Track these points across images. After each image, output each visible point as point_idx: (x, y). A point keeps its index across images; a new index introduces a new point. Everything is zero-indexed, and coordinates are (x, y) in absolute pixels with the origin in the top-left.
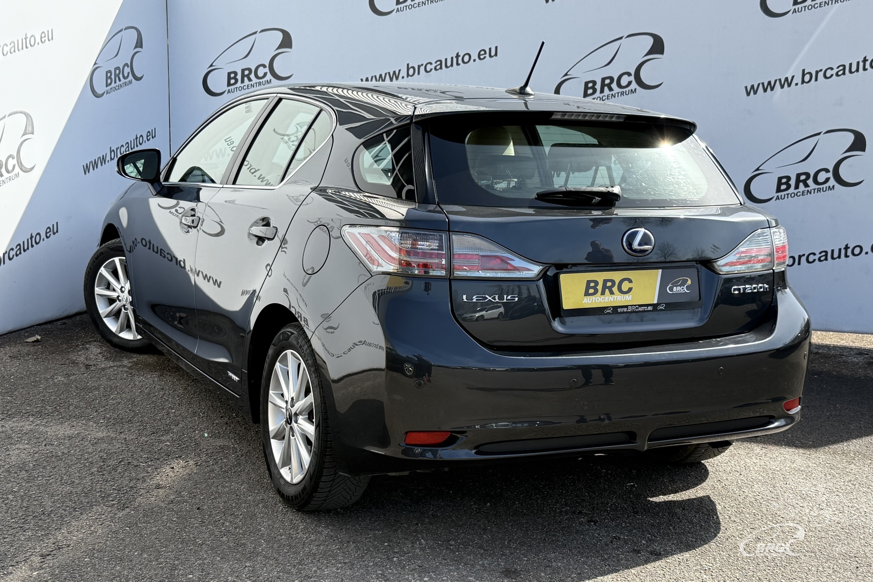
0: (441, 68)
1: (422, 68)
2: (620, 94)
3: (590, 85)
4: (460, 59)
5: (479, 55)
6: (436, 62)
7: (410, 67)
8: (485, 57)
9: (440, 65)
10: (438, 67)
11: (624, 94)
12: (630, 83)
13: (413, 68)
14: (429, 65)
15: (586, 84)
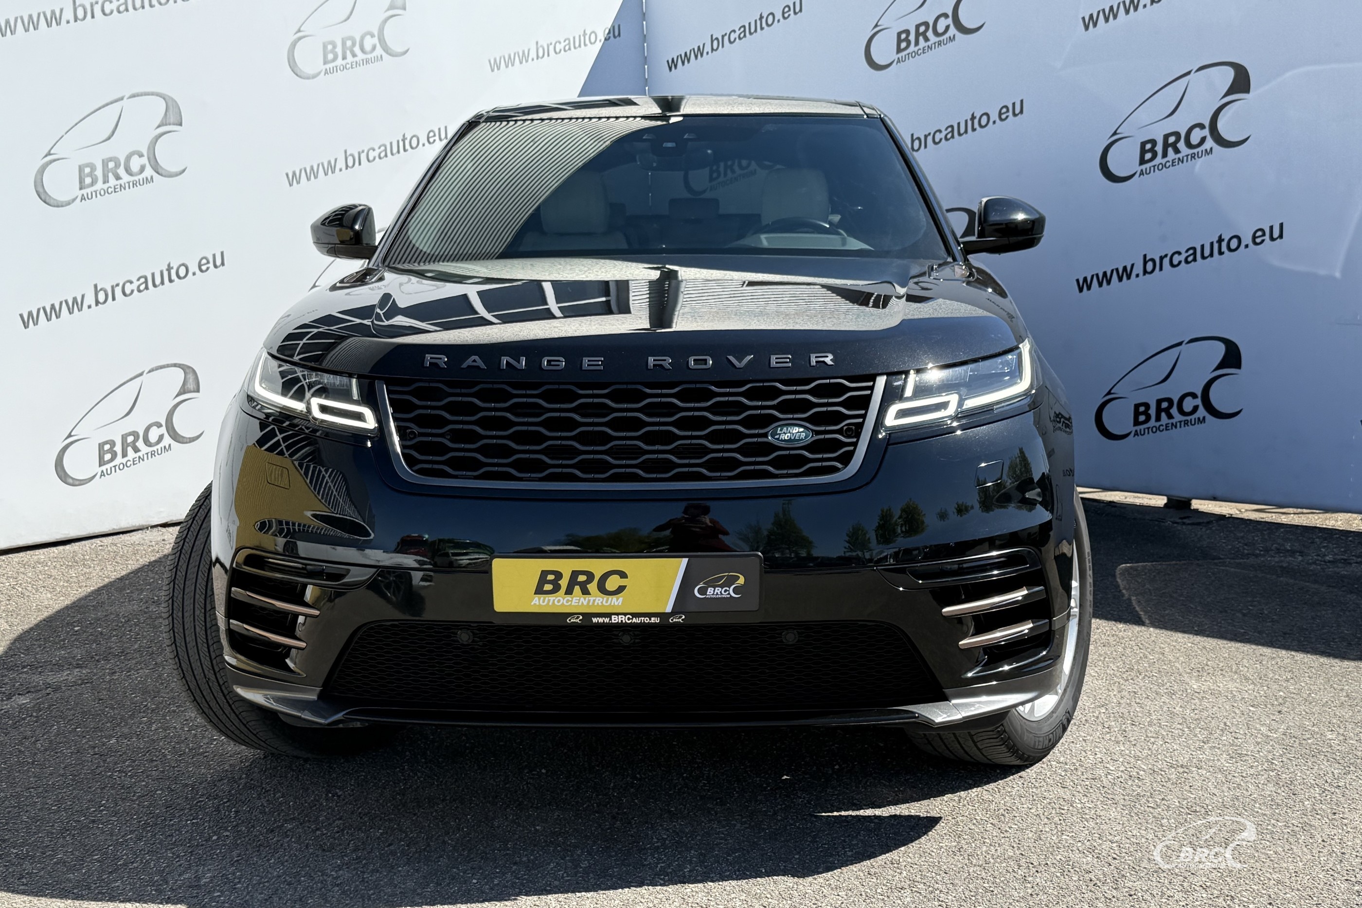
0: (953, 137)
1: (930, 139)
2: (1189, 157)
3: (1148, 146)
4: (976, 121)
5: (1000, 114)
6: (946, 129)
7: (915, 138)
8: (1007, 117)
9: (952, 132)
10: (949, 136)
11: (1196, 157)
12: (1203, 140)
13: (919, 139)
14: (938, 134)
15: (1143, 144)
